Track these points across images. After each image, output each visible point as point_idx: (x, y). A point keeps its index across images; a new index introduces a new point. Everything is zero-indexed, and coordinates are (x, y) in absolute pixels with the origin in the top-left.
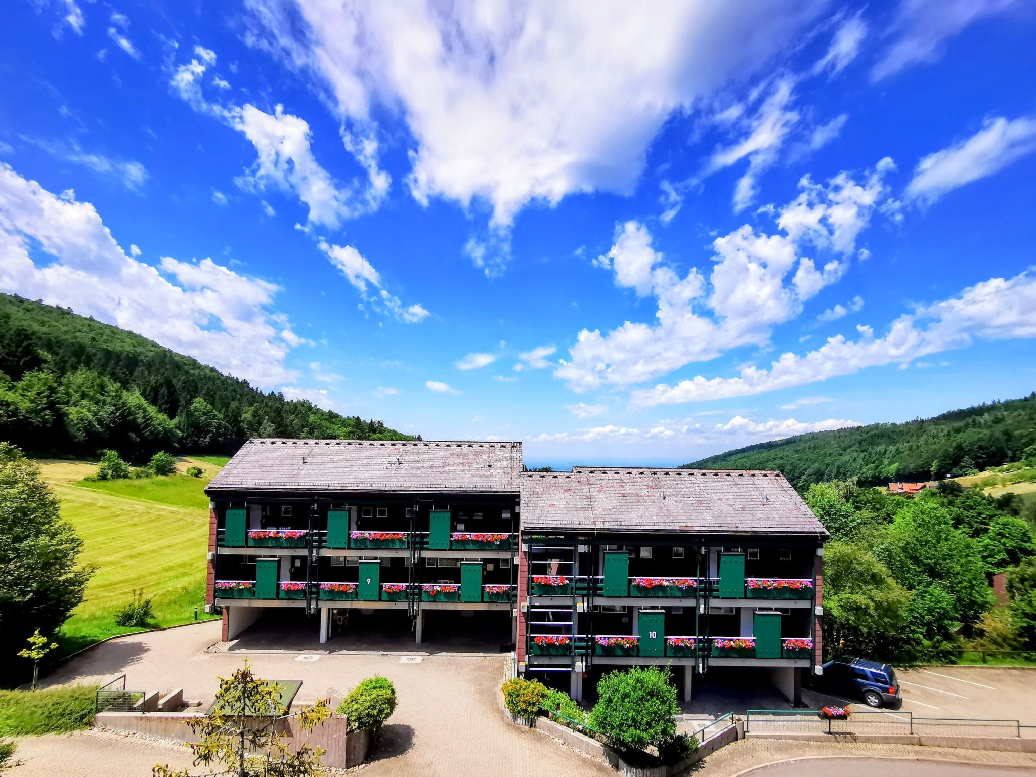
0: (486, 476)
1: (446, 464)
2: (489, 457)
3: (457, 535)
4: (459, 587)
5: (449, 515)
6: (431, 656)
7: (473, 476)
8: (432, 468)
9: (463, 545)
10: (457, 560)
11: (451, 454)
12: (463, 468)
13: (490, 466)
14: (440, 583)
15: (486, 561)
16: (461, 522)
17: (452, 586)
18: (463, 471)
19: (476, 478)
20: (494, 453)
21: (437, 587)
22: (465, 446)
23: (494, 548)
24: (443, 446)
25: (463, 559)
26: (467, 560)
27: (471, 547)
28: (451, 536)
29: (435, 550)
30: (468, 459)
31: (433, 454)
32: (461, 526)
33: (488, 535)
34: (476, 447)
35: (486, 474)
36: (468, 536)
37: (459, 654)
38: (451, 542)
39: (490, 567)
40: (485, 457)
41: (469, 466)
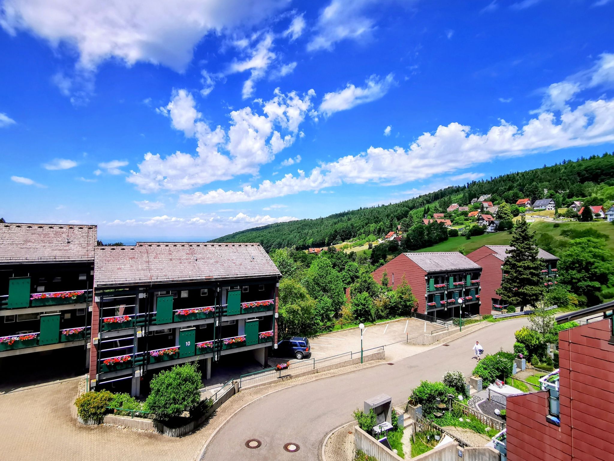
0: (65, 250)
1: (26, 241)
2: (68, 236)
3: (36, 295)
4: (38, 335)
5: (29, 280)
6: (6, 394)
7: (53, 250)
8: (12, 244)
9: (43, 302)
10: (38, 314)
11: (32, 234)
12: (44, 244)
13: (69, 242)
14: (19, 334)
15: (63, 312)
16: (41, 285)
17: (32, 335)
18: (44, 246)
19: (55, 252)
20: (73, 233)
21: (15, 338)
22: (46, 228)
23: (71, 302)
24: (24, 228)
25: (42, 313)
26: (46, 313)
27: (51, 303)
28: (31, 296)
29: (13, 309)
30: (49, 237)
31: (15, 233)
32: (42, 288)
33: (66, 293)
34: (56, 228)
35: (65, 248)
36: (47, 295)
37: (37, 386)
38: (31, 301)
39: (68, 316)
40: (64, 235)
41: (50, 243)
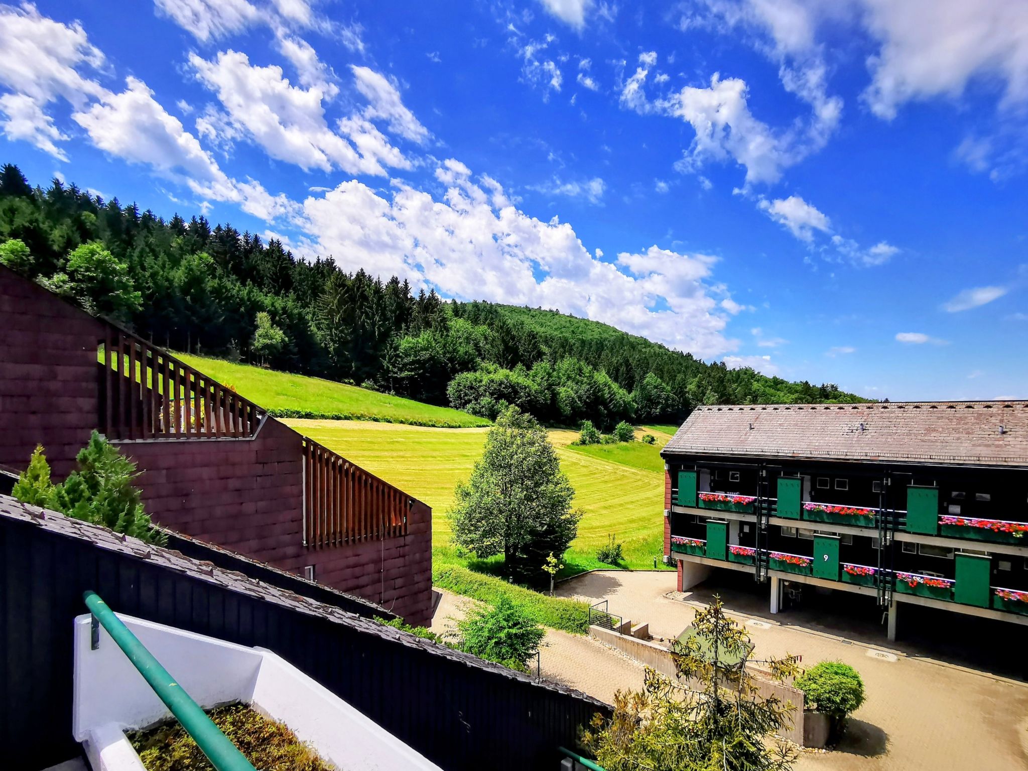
0: (997, 446)
1: (929, 430)
2: (1002, 421)
3: (947, 519)
4: (952, 583)
5: (936, 492)
6: (908, 658)
7: (973, 445)
8: (909, 434)
9: (959, 532)
10: (949, 550)
11: (939, 418)
12: (957, 436)
13: (1004, 433)
14: (922, 573)
15: (996, 558)
16: (955, 502)
17: (943, 581)
18: (958, 439)
19: (979, 448)
20: (1011, 415)
21: (918, 578)
22: (961, 408)
23: (1012, 541)
24: (925, 408)
25: (958, 550)
26: (964, 551)
27: (972, 535)
28: (940, 519)
29: (915, 533)
30: (966, 424)
31: (910, 418)
32: (957, 509)
33: (1003, 524)
34: (978, 408)
35: (997, 443)
36: (966, 522)
37: (953, 666)
38: (939, 526)
39: (1005, 566)
40: (993, 420)
41: (968, 433)
